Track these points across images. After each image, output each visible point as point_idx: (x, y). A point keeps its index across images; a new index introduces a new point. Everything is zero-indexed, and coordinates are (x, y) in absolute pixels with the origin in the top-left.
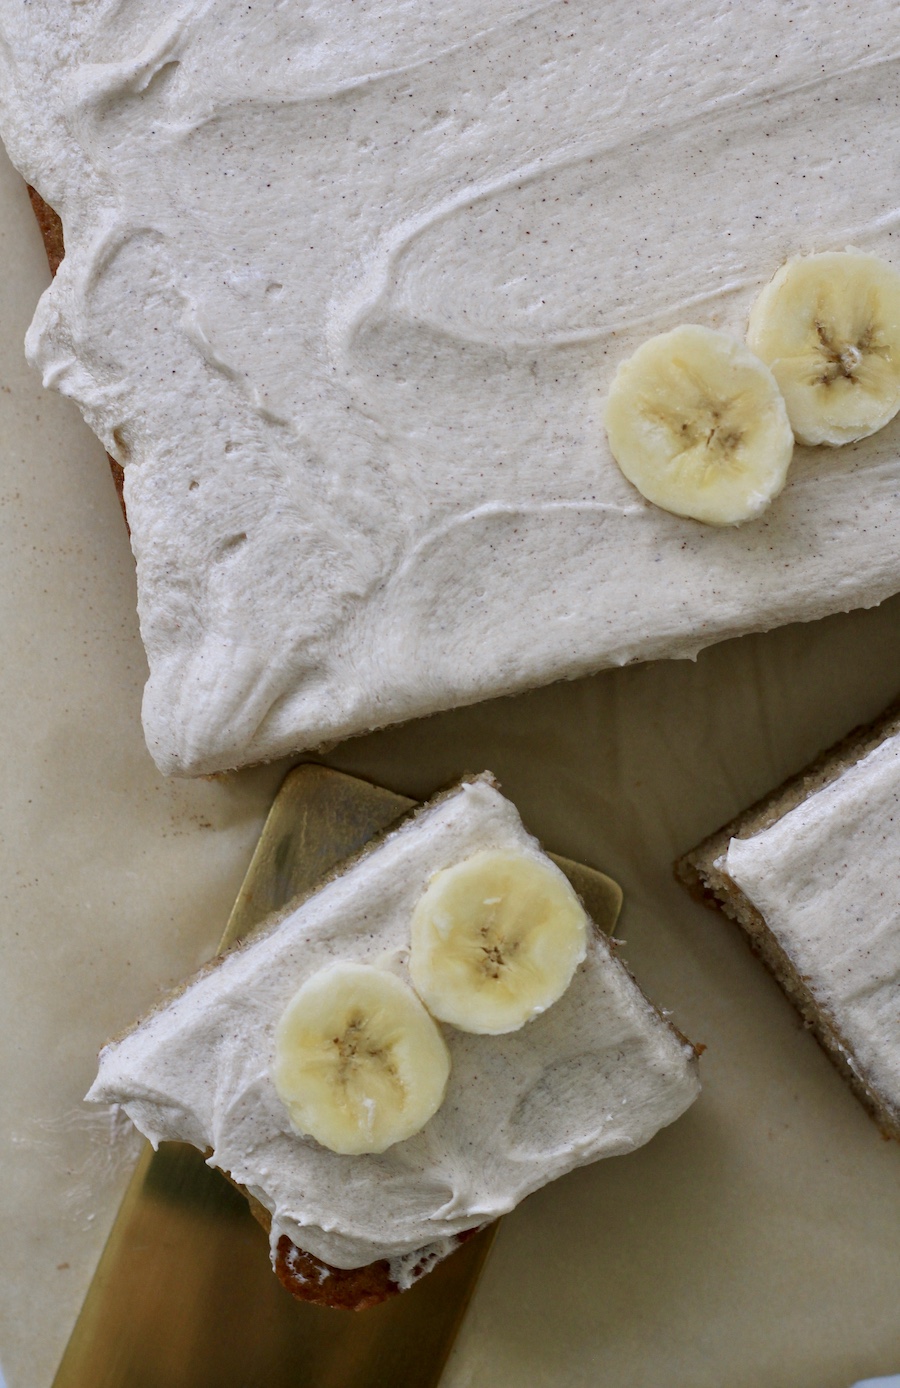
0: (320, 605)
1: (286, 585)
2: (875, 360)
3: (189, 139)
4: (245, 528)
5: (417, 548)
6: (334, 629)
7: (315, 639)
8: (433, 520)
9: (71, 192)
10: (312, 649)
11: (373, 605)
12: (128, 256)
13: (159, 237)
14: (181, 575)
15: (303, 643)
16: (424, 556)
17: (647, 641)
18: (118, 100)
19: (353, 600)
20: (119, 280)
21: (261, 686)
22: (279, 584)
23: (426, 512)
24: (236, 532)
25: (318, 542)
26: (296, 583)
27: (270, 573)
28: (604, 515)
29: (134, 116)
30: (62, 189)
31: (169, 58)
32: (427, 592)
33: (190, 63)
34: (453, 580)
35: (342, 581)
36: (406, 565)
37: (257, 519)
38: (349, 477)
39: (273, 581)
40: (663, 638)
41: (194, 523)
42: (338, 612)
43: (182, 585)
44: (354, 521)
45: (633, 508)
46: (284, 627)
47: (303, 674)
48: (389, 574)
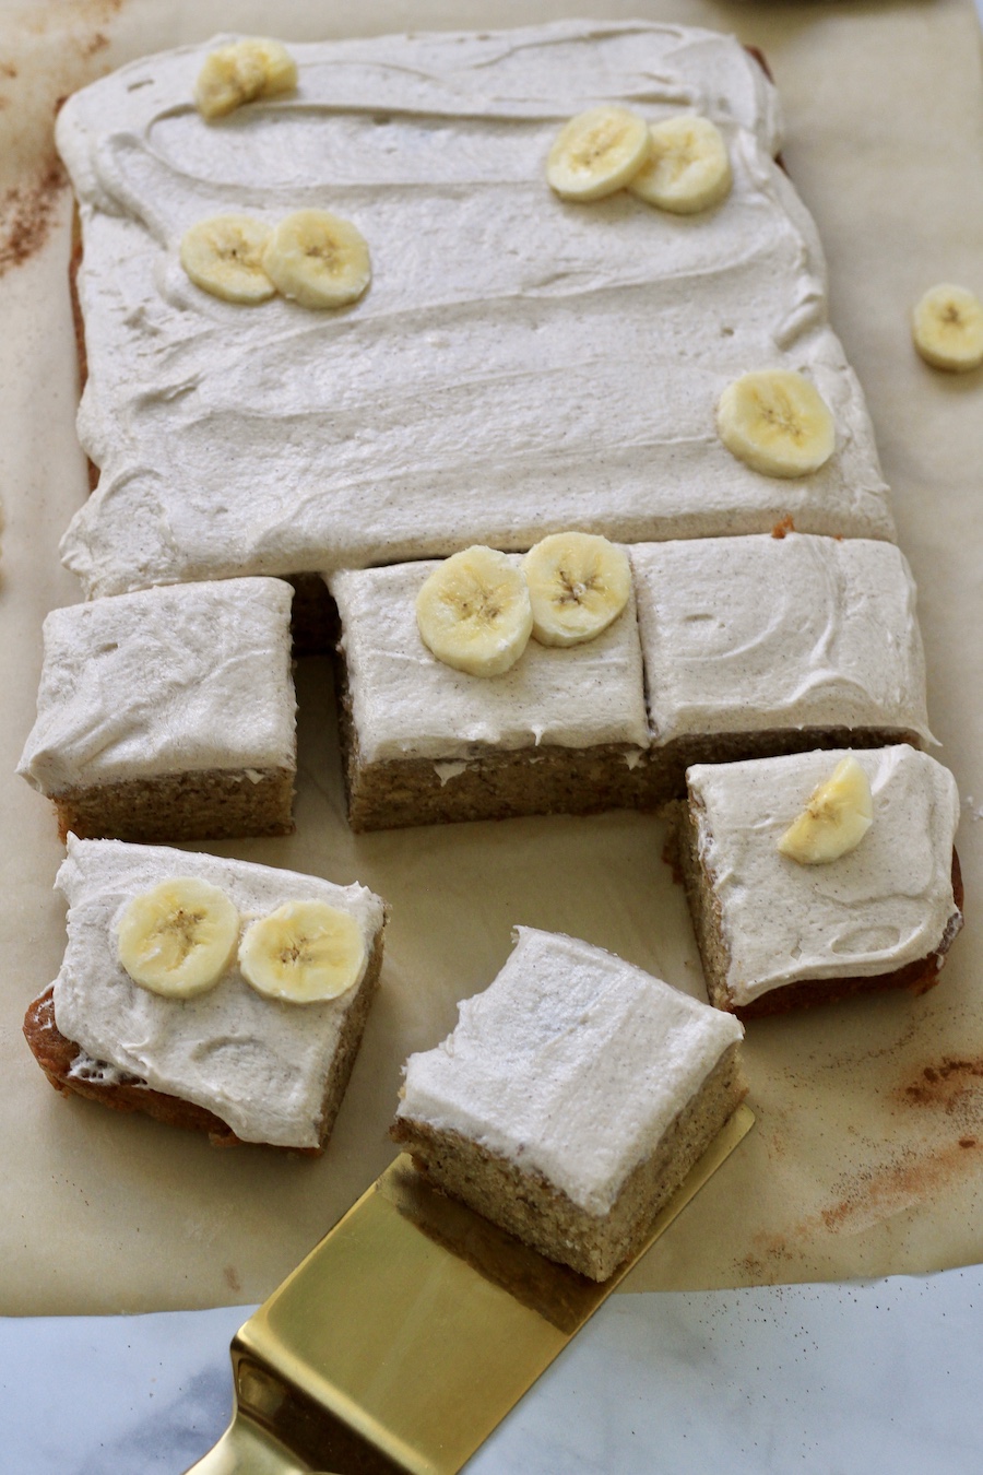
0: (155, 686)
1: (136, 674)
2: (594, 593)
3: (190, 428)
4: (118, 640)
5: (225, 665)
6: (160, 702)
7: (145, 706)
8: (239, 651)
9: (110, 449)
10: (142, 712)
11: (189, 693)
12: (134, 484)
13: (157, 476)
14: (68, 661)
15: (138, 707)
16: (229, 670)
17: (424, 738)
18: (153, 401)
19: (177, 687)
20: (124, 497)
21: (102, 727)
22: (131, 673)
23: (235, 644)
24: (111, 641)
25: (163, 652)
26: (142, 673)
27: (126, 666)
28: (408, 663)
29: (161, 412)
30: (105, 448)
31: (190, 385)
32: (226, 691)
33: (202, 389)
34: (244, 688)
35: (173, 674)
36: (217, 673)
37: (127, 635)
38: (191, 619)
39: (128, 670)
40: (434, 738)
41: (84, 635)
42: (165, 692)
43: (69, 667)
44: (188, 643)
45: (425, 661)
46: (127, 697)
47: (133, 727)
48: (204, 676)
